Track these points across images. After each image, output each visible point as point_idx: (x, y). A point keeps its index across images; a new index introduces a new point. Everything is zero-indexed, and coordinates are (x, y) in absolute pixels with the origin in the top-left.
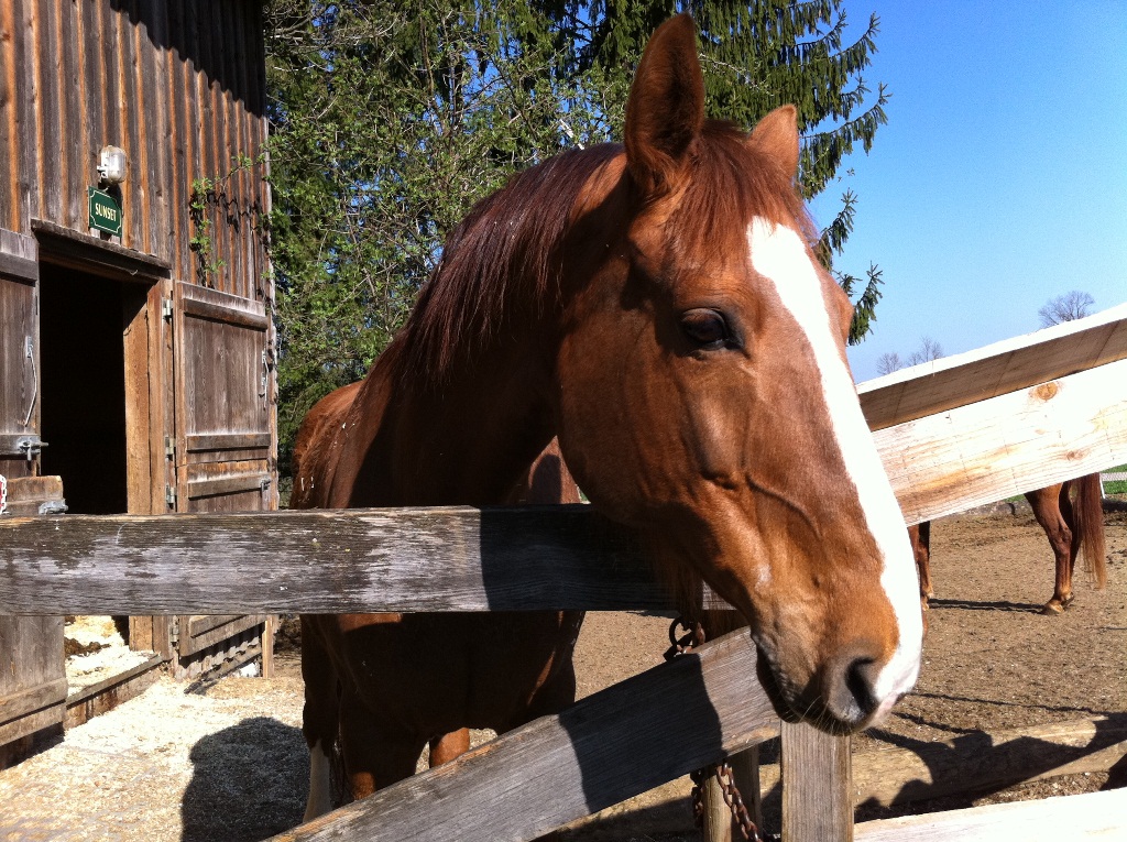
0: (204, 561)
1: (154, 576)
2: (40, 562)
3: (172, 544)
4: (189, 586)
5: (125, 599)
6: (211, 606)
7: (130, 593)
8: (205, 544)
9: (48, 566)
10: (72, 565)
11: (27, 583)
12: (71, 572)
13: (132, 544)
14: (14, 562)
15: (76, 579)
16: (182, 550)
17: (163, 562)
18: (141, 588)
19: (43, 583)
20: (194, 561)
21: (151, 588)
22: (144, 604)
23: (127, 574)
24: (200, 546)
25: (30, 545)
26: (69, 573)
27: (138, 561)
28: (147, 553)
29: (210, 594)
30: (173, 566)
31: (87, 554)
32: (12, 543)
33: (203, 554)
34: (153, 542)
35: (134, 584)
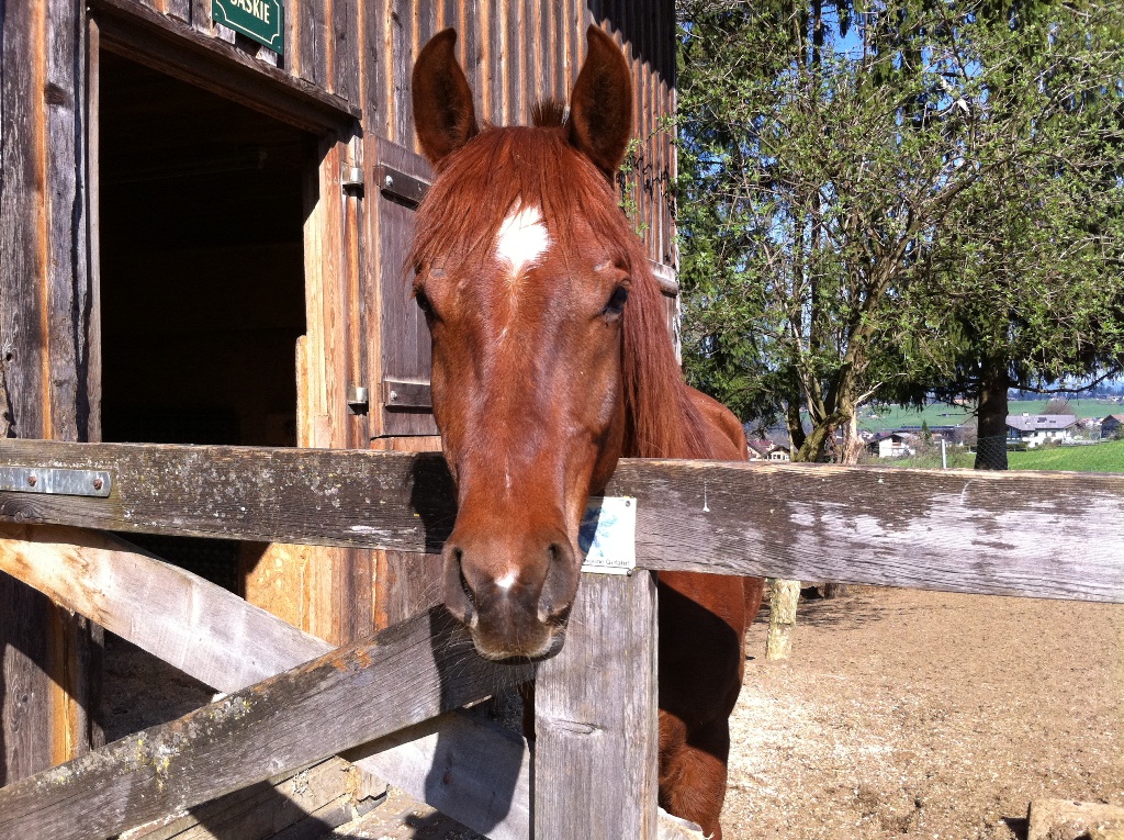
0: (1081, 531)
1: (1011, 547)
2: (857, 520)
3: (1038, 509)
4: (1060, 563)
5: (971, 573)
6: (1089, 590)
7: (978, 566)
8: (1083, 512)
9: (867, 527)
10: (900, 525)
11: (841, 544)
12: (899, 534)
13: (983, 506)
14: (824, 518)
15: (905, 546)
16: (1051, 517)
17: (1025, 530)
18: (994, 561)
19: (863, 546)
20: (1068, 531)
21: (1008, 562)
22: (997, 581)
23: (975, 543)
24: (1077, 513)
25: (844, 499)
26: (896, 537)
27: (990, 527)
28: (1004, 518)
29: (1089, 575)
30: (1039, 536)
31: (920, 515)
32: (820, 496)
33: (1081, 524)
34: (1013, 505)
35: (984, 556)
